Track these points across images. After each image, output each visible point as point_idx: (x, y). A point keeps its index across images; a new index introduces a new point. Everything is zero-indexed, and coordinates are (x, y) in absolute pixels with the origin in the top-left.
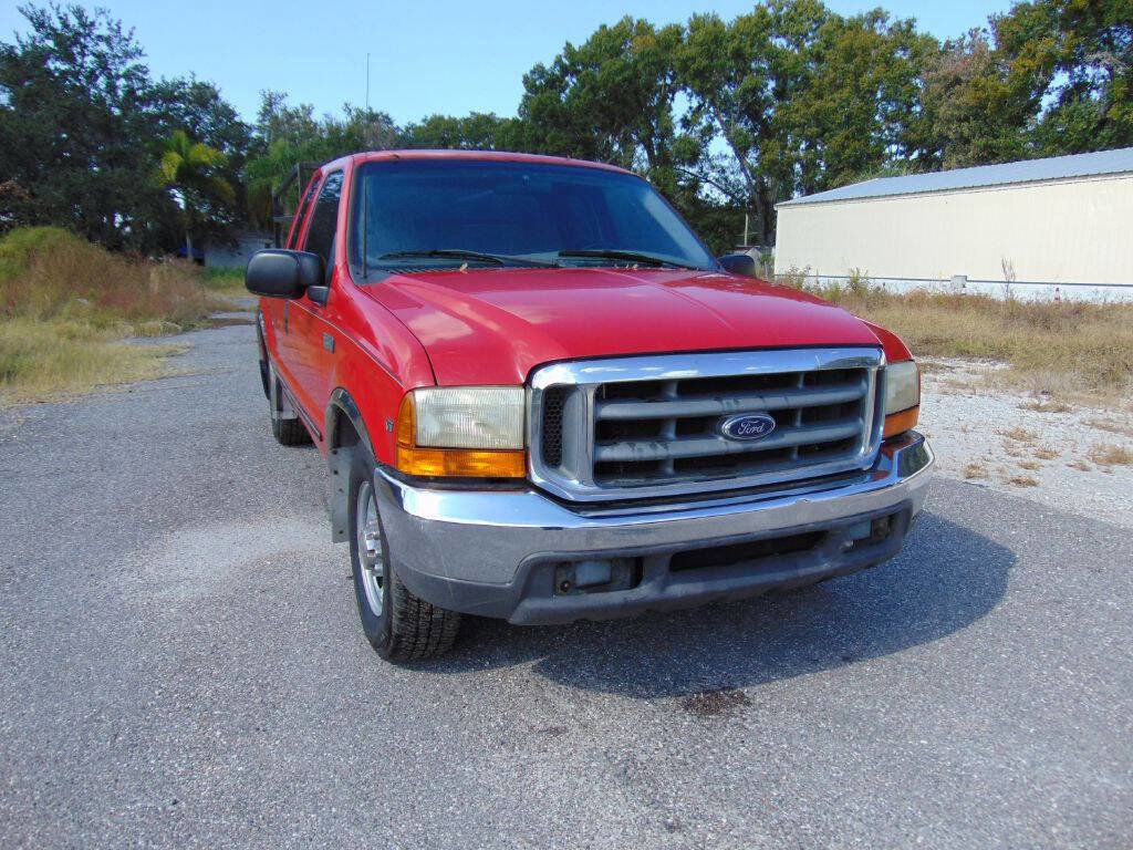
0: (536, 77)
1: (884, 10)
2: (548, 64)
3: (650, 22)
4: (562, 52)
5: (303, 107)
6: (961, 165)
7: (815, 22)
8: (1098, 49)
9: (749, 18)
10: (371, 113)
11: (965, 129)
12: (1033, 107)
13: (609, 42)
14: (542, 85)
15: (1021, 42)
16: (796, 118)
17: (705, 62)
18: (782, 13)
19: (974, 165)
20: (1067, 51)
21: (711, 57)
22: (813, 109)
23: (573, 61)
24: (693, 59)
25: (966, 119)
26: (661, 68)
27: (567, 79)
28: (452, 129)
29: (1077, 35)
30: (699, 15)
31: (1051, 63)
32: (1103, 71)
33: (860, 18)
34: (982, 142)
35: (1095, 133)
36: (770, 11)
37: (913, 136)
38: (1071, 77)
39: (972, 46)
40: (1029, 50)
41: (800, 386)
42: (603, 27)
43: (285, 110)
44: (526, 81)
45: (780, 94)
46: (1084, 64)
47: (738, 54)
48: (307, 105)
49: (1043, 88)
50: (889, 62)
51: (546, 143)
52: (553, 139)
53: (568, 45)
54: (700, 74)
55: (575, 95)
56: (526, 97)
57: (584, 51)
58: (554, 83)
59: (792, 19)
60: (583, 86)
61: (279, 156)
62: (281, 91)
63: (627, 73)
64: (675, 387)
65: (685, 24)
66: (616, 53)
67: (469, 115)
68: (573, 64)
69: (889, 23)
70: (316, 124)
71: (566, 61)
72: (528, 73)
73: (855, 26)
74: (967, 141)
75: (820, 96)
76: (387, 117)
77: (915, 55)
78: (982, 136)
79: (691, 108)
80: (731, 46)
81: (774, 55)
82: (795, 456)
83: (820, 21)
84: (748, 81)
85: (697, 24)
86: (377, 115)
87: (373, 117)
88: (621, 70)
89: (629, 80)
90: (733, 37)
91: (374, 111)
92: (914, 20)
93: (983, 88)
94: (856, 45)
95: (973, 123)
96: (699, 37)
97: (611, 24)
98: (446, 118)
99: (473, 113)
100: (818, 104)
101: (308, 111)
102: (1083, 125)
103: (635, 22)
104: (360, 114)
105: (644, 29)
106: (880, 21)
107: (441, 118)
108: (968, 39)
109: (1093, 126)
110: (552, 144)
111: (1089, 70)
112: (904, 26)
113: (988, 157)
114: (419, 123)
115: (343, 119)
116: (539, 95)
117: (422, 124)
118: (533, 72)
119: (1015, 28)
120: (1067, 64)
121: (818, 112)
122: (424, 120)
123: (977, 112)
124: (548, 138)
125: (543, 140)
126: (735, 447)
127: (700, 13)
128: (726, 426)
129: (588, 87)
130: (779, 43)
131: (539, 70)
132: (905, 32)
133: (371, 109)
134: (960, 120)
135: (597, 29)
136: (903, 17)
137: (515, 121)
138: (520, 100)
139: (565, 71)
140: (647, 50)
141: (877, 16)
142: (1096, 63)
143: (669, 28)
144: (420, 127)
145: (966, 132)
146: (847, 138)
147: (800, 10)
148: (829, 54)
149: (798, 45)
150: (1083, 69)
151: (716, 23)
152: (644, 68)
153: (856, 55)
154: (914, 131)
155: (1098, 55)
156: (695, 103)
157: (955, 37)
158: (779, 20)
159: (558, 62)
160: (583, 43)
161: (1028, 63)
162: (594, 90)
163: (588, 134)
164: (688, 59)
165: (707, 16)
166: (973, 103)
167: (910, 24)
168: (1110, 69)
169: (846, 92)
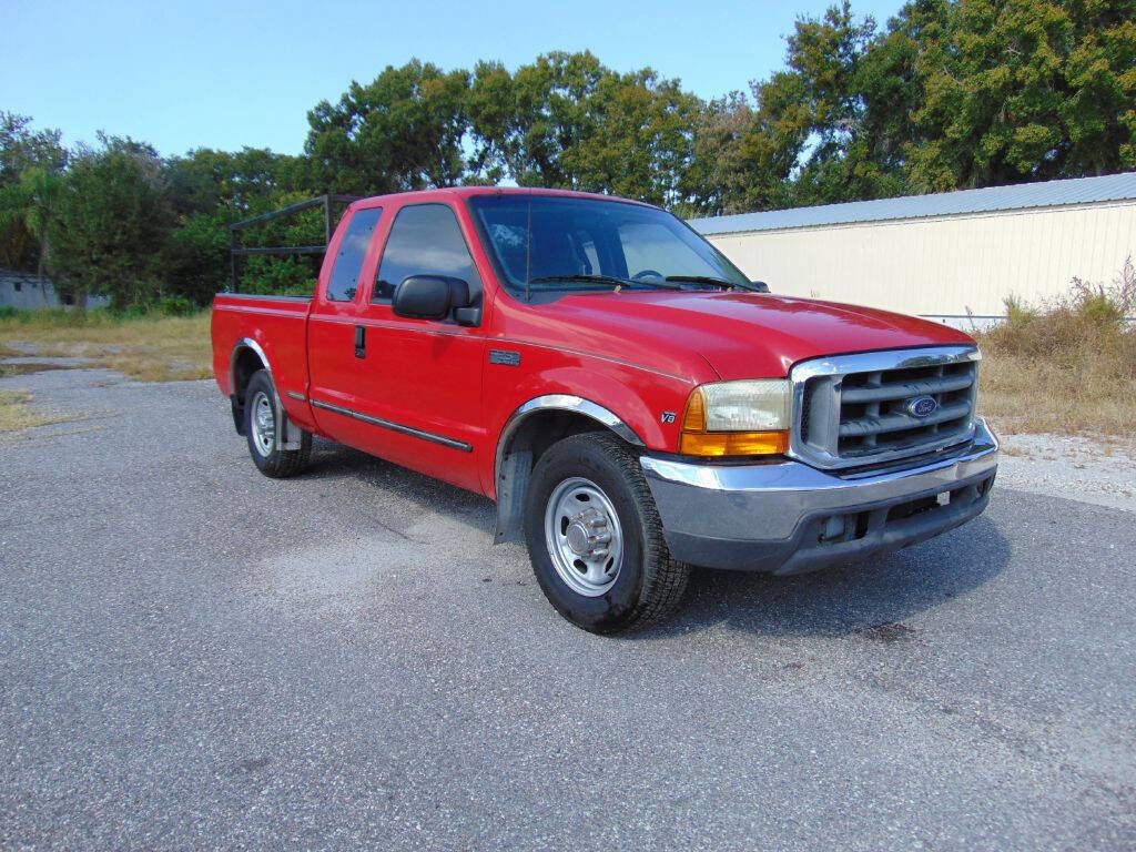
0: (321, 114)
1: (653, 69)
2: (335, 102)
3: (438, 66)
4: (348, 91)
5: (49, 132)
6: (739, 211)
7: (593, 76)
8: (843, 116)
9: (533, 69)
10: (130, 143)
11: (741, 179)
12: (792, 162)
13: (396, 84)
14: (327, 123)
15: (783, 106)
16: (584, 164)
17: (495, 108)
18: (562, 66)
19: (750, 211)
20: (821, 116)
21: (500, 103)
22: (600, 156)
23: (360, 101)
24: (484, 104)
25: (740, 170)
26: (451, 110)
27: (354, 117)
28: (224, 164)
29: (827, 103)
30: (484, 62)
31: (809, 125)
32: (848, 135)
33: (633, 76)
34: (755, 191)
35: (846, 186)
36: (551, 63)
37: (690, 183)
38: (824, 139)
39: (733, 105)
40: (791, 114)
41: (941, 375)
42: (390, 68)
43: (26, 134)
44: (311, 117)
45: (566, 141)
46: (832, 127)
47: (526, 102)
48: (53, 130)
49: (798, 147)
50: (664, 117)
51: (337, 181)
52: (345, 178)
53: (355, 84)
54: (490, 119)
55: (366, 132)
56: (311, 134)
57: (372, 91)
58: (341, 121)
59: (572, 73)
60: (374, 124)
61: (34, 187)
62: (24, 115)
63: (419, 115)
64: (879, 377)
65: (472, 70)
66: (406, 94)
67: (242, 150)
68: (360, 103)
69: (659, 81)
70: (66, 153)
71: (353, 100)
72: (313, 109)
73: (629, 81)
74: (742, 190)
75: (604, 145)
76: (150, 148)
77: (683, 111)
78: (755, 186)
79: (477, 151)
80: (519, 94)
81: (558, 105)
82: (935, 430)
83: (597, 76)
84: (536, 128)
85: (483, 71)
86: (138, 145)
87: (134, 147)
88: (411, 113)
89: (420, 122)
90: (520, 86)
91: (134, 141)
92: (679, 80)
93: (755, 144)
94: (634, 100)
95: (747, 174)
96: (487, 83)
97: (398, 67)
98: (215, 151)
99: (246, 148)
100: (604, 152)
101: (57, 137)
102: (837, 180)
103: (423, 66)
104: (117, 143)
105: (431, 73)
106: (649, 79)
107: (209, 152)
108: (729, 101)
109: (845, 180)
110: (343, 182)
111: (837, 133)
112: (671, 86)
113: (761, 204)
114: (184, 156)
115: (99, 147)
116: (327, 133)
117: (187, 157)
118: (318, 109)
119: (778, 93)
120: (821, 126)
121: (605, 159)
122: (190, 153)
123: (749, 165)
124: (339, 177)
125: (334, 178)
126: (916, 422)
127: (486, 60)
128: (912, 407)
129: (378, 127)
130: (562, 93)
131: (325, 107)
132: (672, 90)
133: (129, 138)
134: (737, 171)
135: (384, 70)
136: (670, 78)
137: (302, 158)
138: (306, 137)
139: (353, 109)
140: (437, 94)
141: (647, 74)
142: (843, 128)
143: (455, 73)
144: (185, 161)
145: (742, 182)
146: (632, 183)
147: (579, 64)
148: (610, 106)
149: (580, 97)
150: (833, 132)
151: (502, 71)
152: (435, 111)
153: (635, 109)
154: (690, 179)
155: (844, 121)
156: (481, 147)
157: (719, 97)
158: (559, 71)
159: (345, 100)
160: (370, 82)
161: (791, 124)
162: (384, 129)
163: (378, 173)
164: (480, 104)
165: (493, 64)
166: (746, 156)
167: (676, 83)
168: (853, 133)
169: (628, 141)
